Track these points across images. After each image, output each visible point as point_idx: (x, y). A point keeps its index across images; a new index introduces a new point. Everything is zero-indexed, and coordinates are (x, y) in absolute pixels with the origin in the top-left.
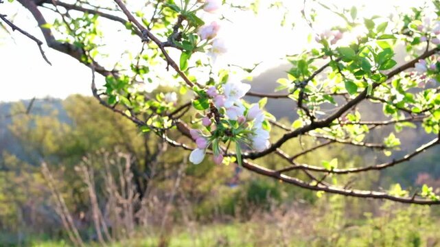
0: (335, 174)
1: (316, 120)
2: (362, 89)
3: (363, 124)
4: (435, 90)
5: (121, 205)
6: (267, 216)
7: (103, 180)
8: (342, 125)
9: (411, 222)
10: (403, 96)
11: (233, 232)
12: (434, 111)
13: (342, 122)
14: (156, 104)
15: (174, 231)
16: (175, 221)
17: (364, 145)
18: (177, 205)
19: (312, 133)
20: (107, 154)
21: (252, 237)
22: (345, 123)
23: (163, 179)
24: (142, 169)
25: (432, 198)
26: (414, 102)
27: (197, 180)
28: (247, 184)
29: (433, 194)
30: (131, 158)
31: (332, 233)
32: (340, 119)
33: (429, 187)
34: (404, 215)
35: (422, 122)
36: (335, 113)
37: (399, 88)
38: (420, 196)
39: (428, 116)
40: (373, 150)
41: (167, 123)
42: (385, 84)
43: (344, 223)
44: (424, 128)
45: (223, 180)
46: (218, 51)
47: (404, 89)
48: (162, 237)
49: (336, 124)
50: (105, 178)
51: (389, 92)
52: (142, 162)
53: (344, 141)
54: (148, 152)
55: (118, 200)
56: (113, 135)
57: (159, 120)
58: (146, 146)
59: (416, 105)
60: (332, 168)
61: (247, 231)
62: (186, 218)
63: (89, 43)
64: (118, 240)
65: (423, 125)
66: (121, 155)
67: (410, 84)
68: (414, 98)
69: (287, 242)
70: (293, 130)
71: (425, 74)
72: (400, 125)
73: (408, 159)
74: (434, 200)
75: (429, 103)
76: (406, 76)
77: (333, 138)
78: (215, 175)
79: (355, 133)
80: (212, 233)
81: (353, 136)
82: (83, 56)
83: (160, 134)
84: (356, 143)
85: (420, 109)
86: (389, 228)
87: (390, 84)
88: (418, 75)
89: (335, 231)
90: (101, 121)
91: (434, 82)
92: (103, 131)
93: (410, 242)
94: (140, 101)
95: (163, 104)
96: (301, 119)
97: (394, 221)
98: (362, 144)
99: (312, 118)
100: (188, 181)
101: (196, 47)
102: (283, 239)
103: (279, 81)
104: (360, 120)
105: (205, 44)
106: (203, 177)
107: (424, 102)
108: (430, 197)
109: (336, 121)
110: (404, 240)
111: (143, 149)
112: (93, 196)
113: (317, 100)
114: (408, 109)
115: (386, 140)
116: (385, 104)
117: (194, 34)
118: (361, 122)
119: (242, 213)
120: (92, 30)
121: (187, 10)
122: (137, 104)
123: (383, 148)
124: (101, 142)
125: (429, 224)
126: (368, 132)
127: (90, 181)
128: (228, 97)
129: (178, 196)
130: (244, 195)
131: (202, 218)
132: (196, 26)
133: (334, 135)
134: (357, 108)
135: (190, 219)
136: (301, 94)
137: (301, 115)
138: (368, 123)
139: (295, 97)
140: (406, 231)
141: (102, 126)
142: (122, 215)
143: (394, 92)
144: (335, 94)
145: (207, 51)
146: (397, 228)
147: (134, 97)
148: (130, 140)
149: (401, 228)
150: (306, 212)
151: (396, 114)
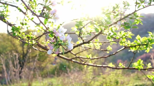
0: (91, 60)
1: (84, 41)
2: (100, 31)
3: (100, 43)
4: (123, 31)
5: (15, 72)
6: (66, 75)
7: (8, 63)
8: (93, 43)
9: (115, 76)
10: (113, 33)
11: (54, 81)
12: (123, 38)
13: (93, 42)
14: (29, 36)
15: (34, 80)
16: (34, 77)
17: (100, 50)
18: (34, 71)
19: (83, 46)
20: (10, 53)
21: (61, 82)
22: (94, 42)
23: (30, 62)
24: (22, 59)
25: (123, 67)
26: (117, 35)
27: (41, 63)
28: (59, 64)
29: (123, 66)
30: (18, 55)
31: (89, 80)
32: (93, 41)
33: (122, 63)
34: (113, 74)
35: (119, 42)
36: (91, 39)
37: (112, 31)
38: (119, 66)
39: (121, 40)
40: (103, 51)
41: (34, 42)
42: (107, 29)
43: (93, 76)
44: (119, 44)
45: (50, 62)
46: (56, 19)
47: (114, 31)
48: (29, 83)
49: (91, 43)
50: (9, 62)
51: (108, 32)
52: (22, 56)
53: (93, 48)
54: (24, 53)
55: (14, 70)
56: (11, 47)
57: (31, 41)
58: (23, 50)
59: (117, 36)
60: (90, 57)
61: (59, 80)
62: (38, 76)
63: (6, 15)
64: (13, 84)
65: (119, 43)
66: (15, 54)
67: (115, 29)
68: (116, 34)
69: (73, 83)
70: (76, 45)
71: (120, 26)
72: (112, 43)
73: (115, 54)
74: (123, 68)
75: (122, 35)
76: (114, 27)
77: (90, 47)
78: (47, 61)
79: (97, 46)
80: (47, 81)
81: (96, 47)
82: (3, 19)
83: (32, 46)
84: (97, 49)
85: (119, 37)
86: (108, 78)
87: (109, 29)
88: (118, 26)
89: (90, 79)
90: (7, 42)
91: (123, 29)
92: (7, 45)
93: (115, 82)
94: (24, 35)
95: (32, 36)
96: (79, 41)
97: (110, 76)
98: (99, 49)
99: (83, 41)
100: (38, 63)
101: (49, 17)
102: (72, 82)
103: (72, 28)
104: (99, 41)
105: (52, 16)
106: (43, 61)
107: (120, 35)
108: (122, 66)
109: (91, 42)
110: (113, 82)
111: (22, 52)
112: (5, 68)
113: (85, 34)
114: (115, 37)
115: (107, 48)
116: (107, 36)
117: (48, 13)
118: (99, 42)
119: (57, 74)
120: (7, 10)
121: (46, 5)
122: (23, 36)
123: (106, 50)
124: (7, 49)
125: (121, 77)
126: (102, 45)
127: (4, 63)
128: (60, 33)
129: (35, 68)
130: (58, 67)
131: (43, 76)
132: (49, 10)
133: (90, 46)
134: (98, 37)
135: (39, 76)
136: (80, 32)
137: (79, 40)
138: (102, 42)
139: (78, 33)
140: (114, 79)
141: (7, 43)
142: (15, 75)
143: (110, 32)
144: (91, 32)
145: (53, 19)
146: (111, 78)
147: (21, 33)
148: (17, 48)
149: (112, 78)
150: (79, 73)
151: (111, 39)
